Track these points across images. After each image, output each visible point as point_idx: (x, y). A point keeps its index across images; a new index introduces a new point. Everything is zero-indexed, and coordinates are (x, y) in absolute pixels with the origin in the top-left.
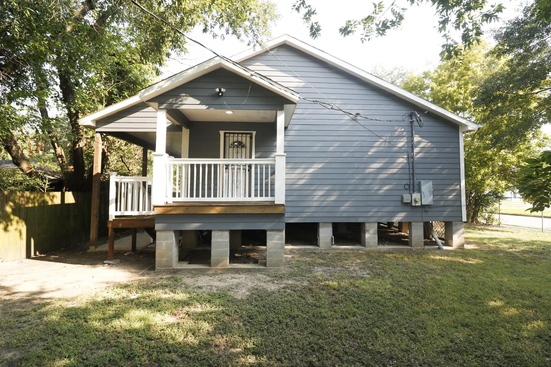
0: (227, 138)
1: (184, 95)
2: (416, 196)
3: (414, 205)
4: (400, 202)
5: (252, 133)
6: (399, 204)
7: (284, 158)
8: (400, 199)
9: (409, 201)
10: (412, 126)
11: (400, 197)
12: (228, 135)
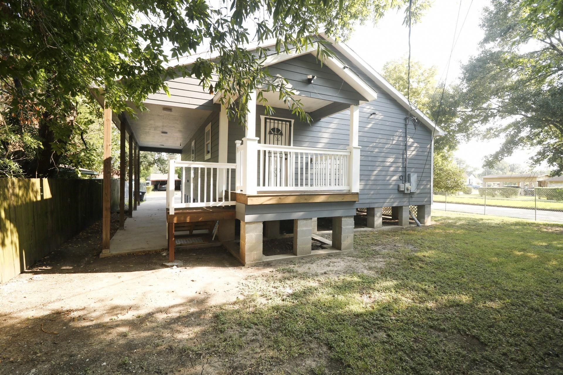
0: (268, 124)
1: (281, 76)
2: (407, 185)
3: (406, 192)
4: (397, 190)
5: (291, 121)
6: (396, 191)
7: (359, 150)
8: (397, 188)
9: (403, 190)
10: (406, 129)
11: (397, 186)
12: (268, 120)
